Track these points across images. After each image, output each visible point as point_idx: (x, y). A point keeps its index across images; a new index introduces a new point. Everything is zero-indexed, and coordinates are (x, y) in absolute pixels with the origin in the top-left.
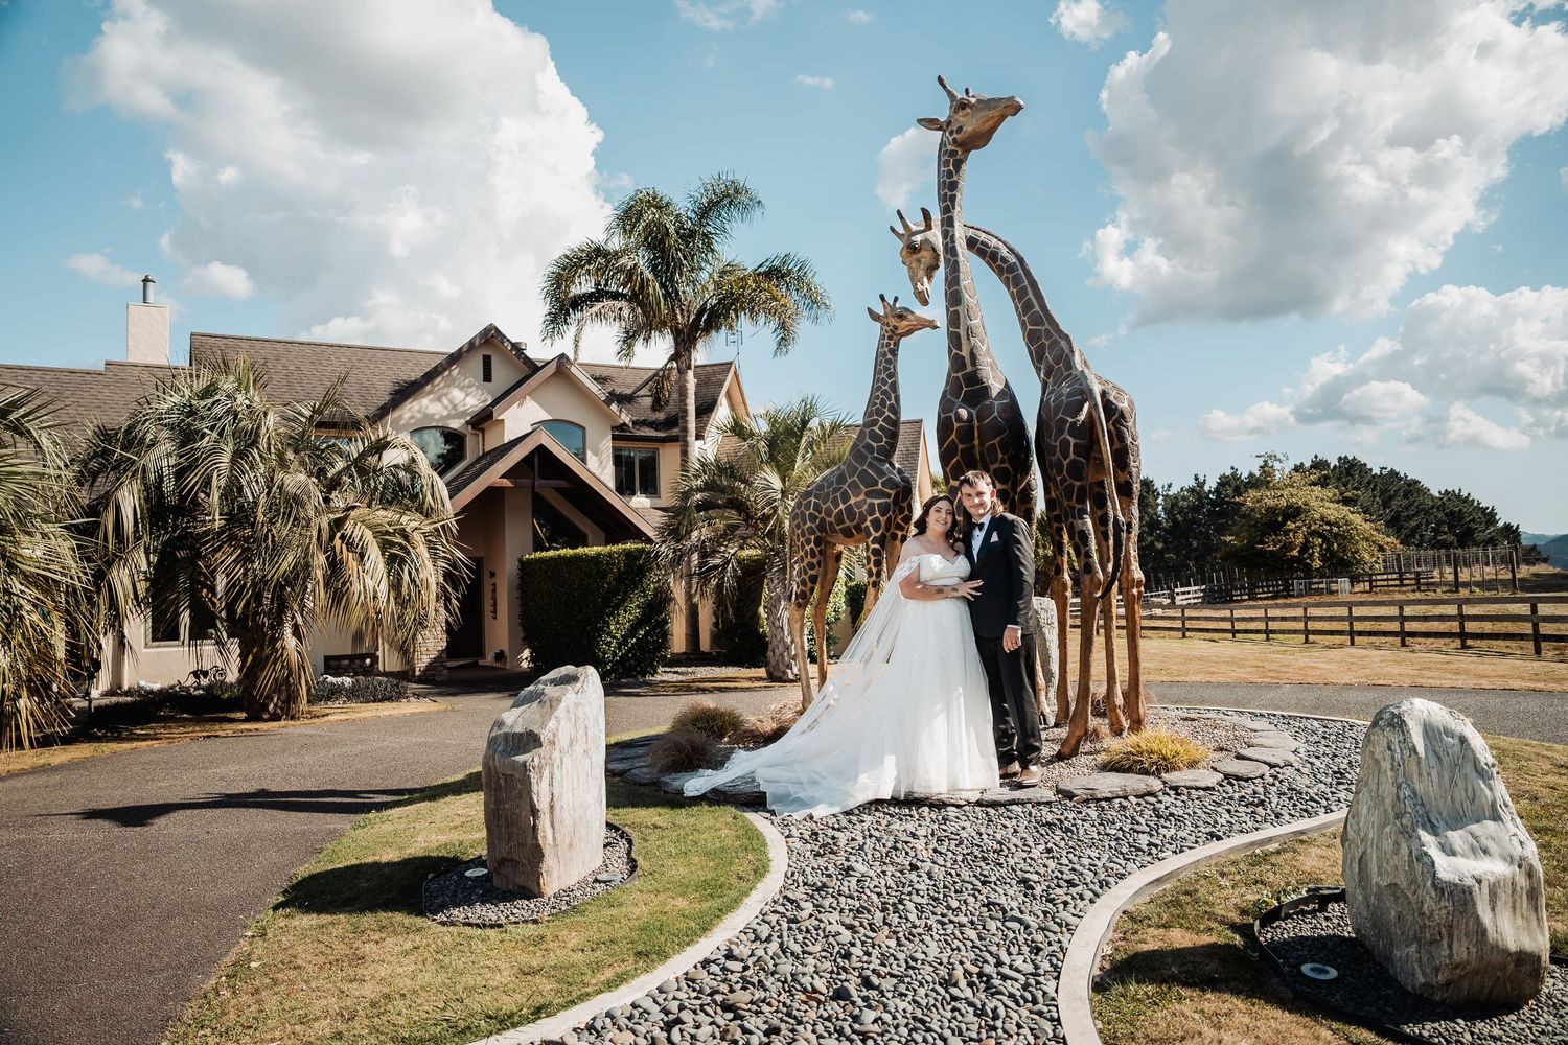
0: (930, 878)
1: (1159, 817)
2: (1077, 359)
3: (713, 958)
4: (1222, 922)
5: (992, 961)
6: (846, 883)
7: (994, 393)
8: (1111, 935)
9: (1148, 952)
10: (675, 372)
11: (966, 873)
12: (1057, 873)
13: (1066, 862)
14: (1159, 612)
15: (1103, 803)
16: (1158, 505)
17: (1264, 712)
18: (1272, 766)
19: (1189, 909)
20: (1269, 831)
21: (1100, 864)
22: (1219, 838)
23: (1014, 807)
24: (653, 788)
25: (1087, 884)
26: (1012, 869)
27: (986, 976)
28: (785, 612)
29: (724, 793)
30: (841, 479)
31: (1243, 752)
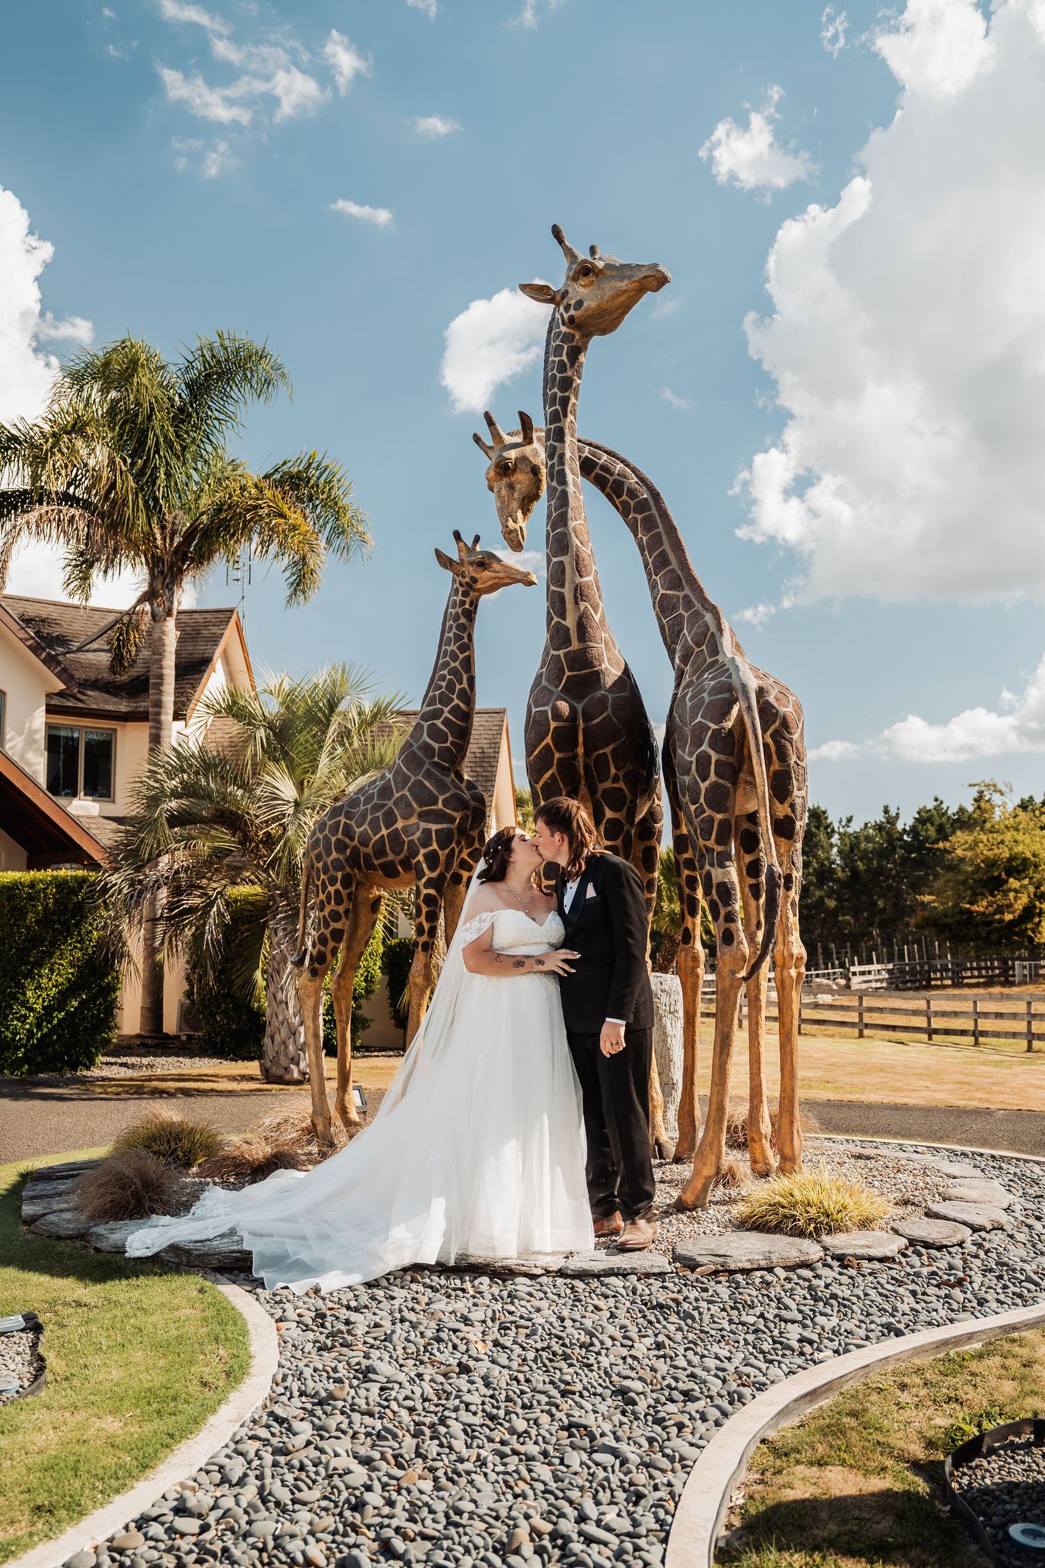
0: (487, 1385)
1: (816, 1299)
2: (726, 643)
3: (154, 1513)
4: (900, 1458)
5: (571, 1513)
6: (362, 1392)
7: (609, 681)
8: (744, 1476)
9: (796, 1501)
10: (147, 618)
11: (539, 1378)
12: (669, 1380)
13: (683, 1363)
14: (825, 998)
15: (739, 1277)
16: (832, 846)
17: (967, 1149)
18: (975, 1229)
19: (854, 1437)
20: (967, 1325)
21: (730, 1367)
22: (899, 1333)
23: (612, 1280)
24: (79, 1243)
25: (711, 1397)
26: (606, 1373)
27: (562, 1537)
28: (292, 983)
29: (188, 1252)
30: (385, 792)
31: (935, 1207)
